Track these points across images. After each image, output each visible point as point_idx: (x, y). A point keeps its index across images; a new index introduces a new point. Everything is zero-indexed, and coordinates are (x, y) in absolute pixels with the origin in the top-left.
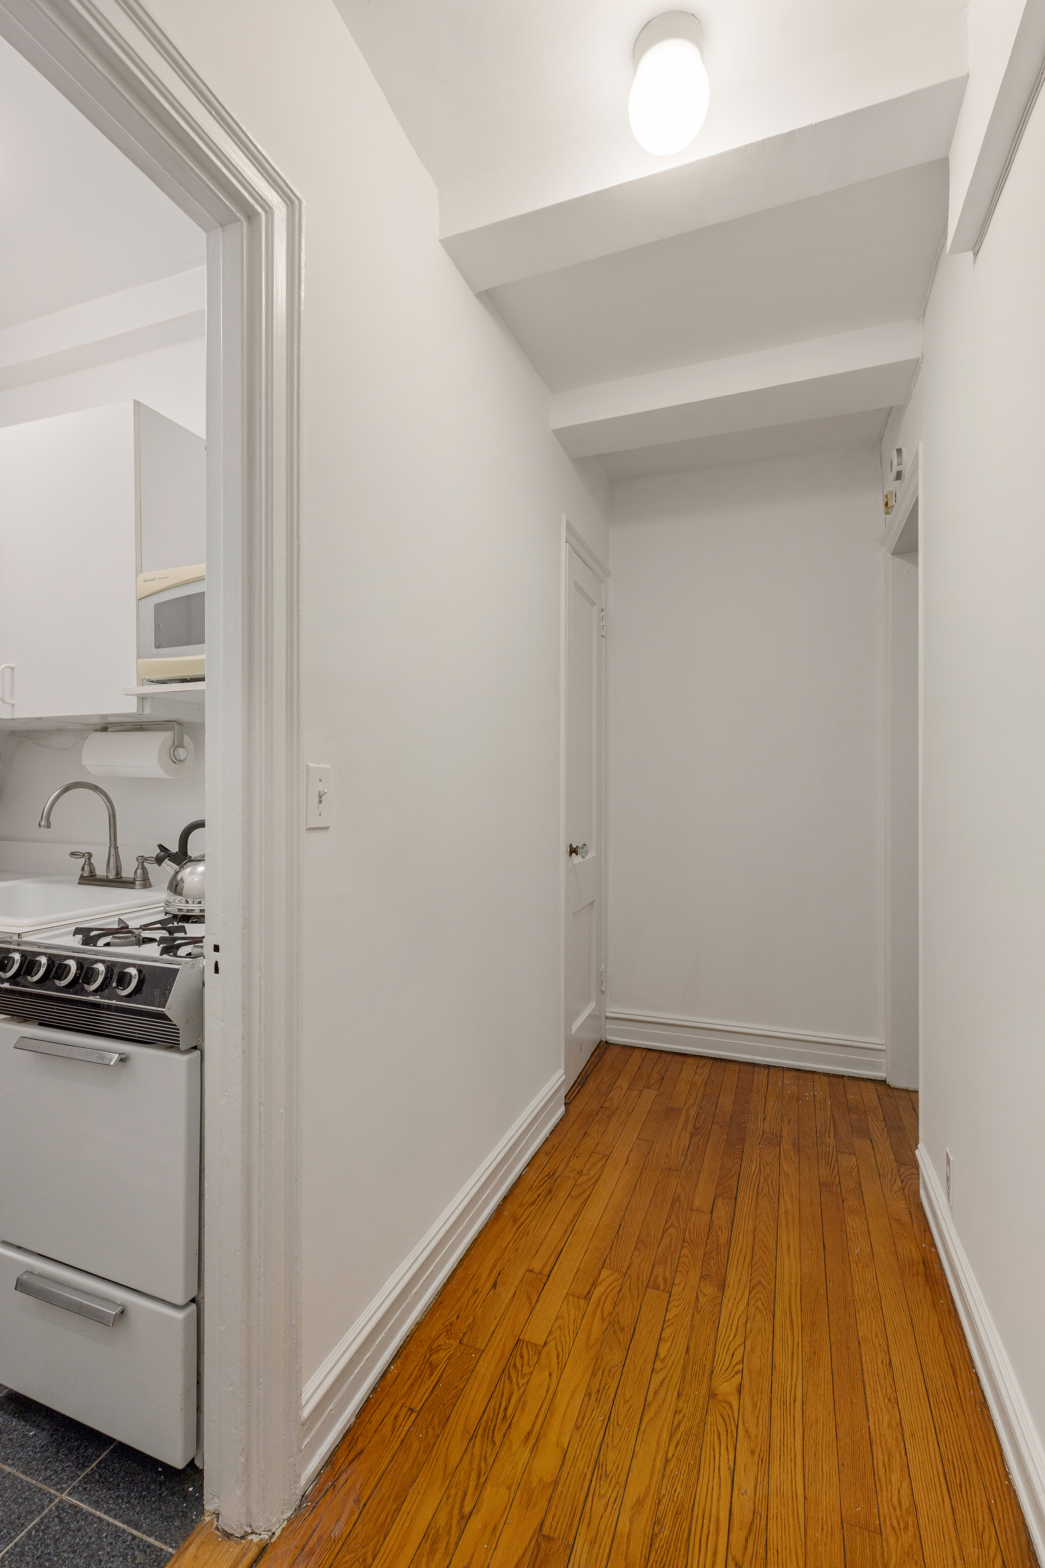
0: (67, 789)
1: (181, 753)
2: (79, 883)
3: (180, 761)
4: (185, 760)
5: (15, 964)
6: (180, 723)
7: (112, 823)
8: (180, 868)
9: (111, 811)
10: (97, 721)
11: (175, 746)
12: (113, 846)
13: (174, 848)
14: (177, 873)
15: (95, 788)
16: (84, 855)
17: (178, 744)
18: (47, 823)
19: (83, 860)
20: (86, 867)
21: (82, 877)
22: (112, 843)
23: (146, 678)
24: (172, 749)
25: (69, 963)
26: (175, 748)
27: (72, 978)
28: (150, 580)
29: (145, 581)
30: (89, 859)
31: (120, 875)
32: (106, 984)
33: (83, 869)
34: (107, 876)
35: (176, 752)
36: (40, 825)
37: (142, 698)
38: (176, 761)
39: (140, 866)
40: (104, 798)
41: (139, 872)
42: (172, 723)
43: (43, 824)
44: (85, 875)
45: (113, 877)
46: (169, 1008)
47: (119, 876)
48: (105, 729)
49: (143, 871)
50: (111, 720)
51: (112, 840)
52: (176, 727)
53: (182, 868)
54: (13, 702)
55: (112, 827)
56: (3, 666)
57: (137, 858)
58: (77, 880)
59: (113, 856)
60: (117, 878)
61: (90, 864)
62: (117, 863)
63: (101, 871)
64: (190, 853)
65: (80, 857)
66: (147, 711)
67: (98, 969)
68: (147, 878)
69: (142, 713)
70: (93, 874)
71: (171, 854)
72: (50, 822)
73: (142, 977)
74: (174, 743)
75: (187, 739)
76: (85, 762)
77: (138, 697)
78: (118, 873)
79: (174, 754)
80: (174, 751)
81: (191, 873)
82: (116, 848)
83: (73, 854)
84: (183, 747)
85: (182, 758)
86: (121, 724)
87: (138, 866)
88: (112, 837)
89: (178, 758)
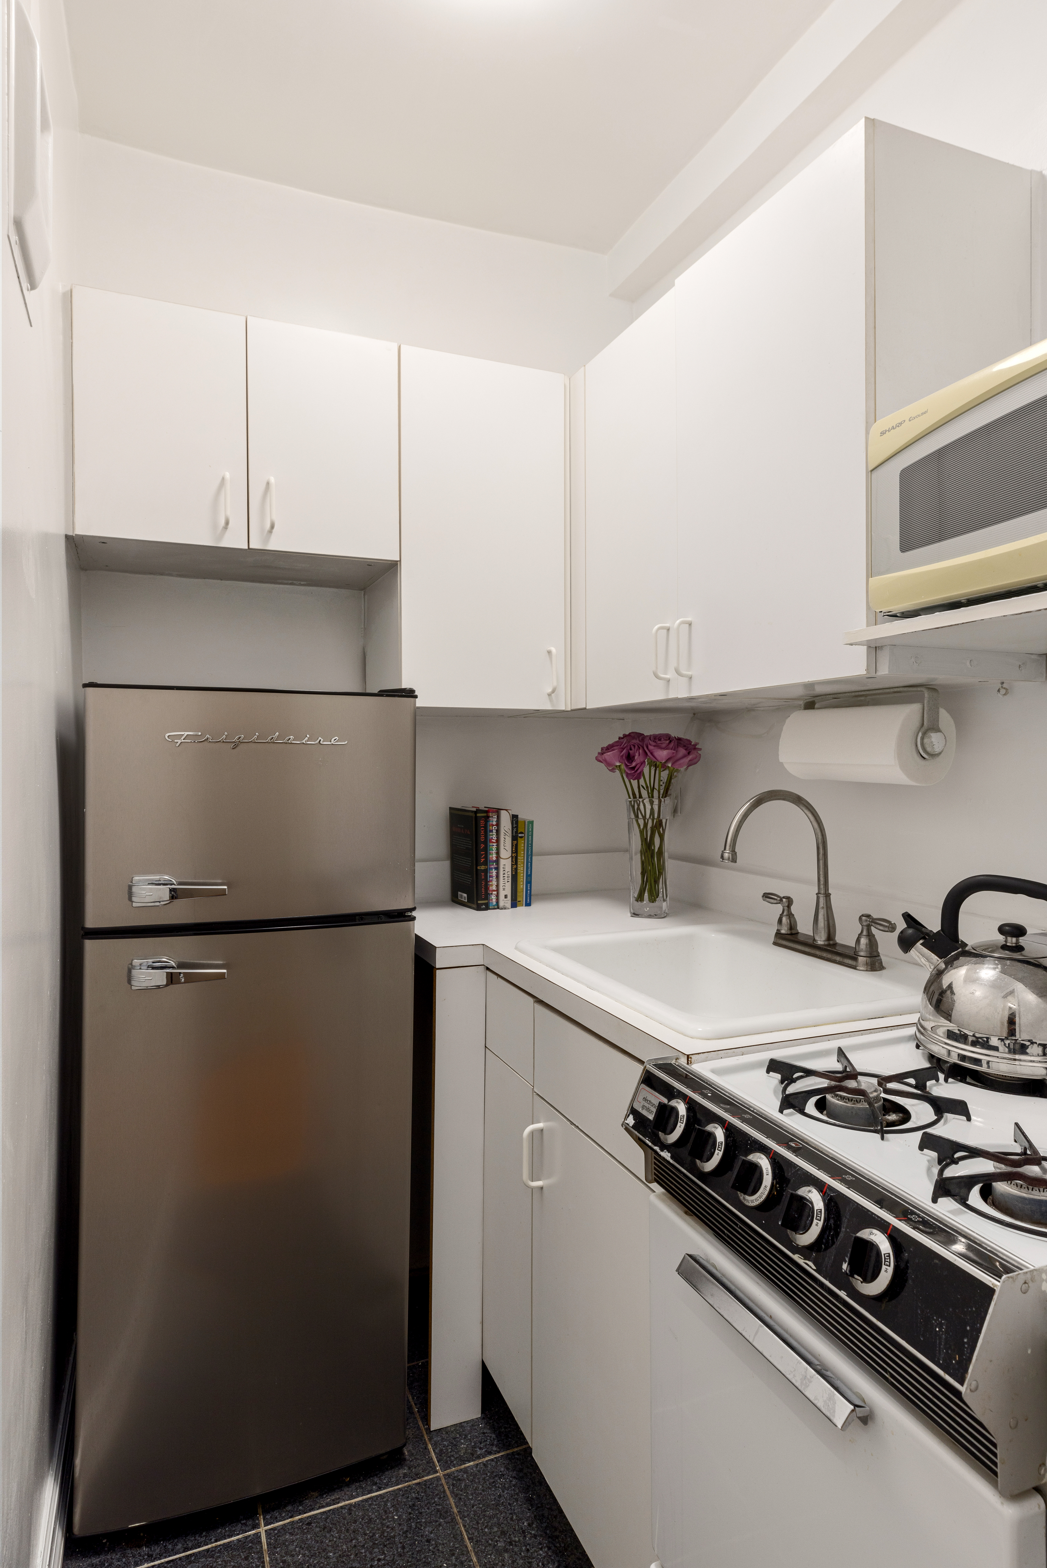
0: (759, 801)
1: (935, 741)
2: (775, 944)
3: (933, 755)
4: (940, 753)
5: (679, 1124)
6: (931, 688)
7: (821, 855)
8: (947, 964)
9: (820, 837)
10: (800, 692)
11: (923, 729)
12: (822, 891)
13: (933, 923)
14: (939, 974)
15: (798, 800)
16: (781, 900)
17: (929, 726)
18: (732, 855)
19: (779, 908)
20: (784, 919)
21: (778, 934)
22: (822, 887)
23: (884, 610)
24: (920, 735)
25: (759, 1161)
26: (924, 734)
27: (764, 1197)
28: (893, 428)
29: (883, 433)
30: (789, 907)
31: (833, 939)
32: (827, 1242)
33: (780, 921)
34: (814, 940)
35: (926, 741)
36: (722, 857)
37: (875, 648)
38: (926, 754)
39: (865, 933)
40: (810, 815)
41: (864, 941)
42: (919, 689)
43: (726, 855)
44: (783, 932)
45: (822, 943)
46: (973, 1387)
47: (831, 942)
48: (810, 705)
49: (870, 940)
50: (819, 690)
51: (822, 883)
52: (926, 695)
53: (950, 964)
54: (690, 673)
55: (821, 862)
56: (678, 622)
57: (860, 918)
58: (772, 939)
59: (823, 908)
60: (829, 945)
61: (790, 916)
62: (828, 920)
63: (805, 927)
64: (962, 936)
65: (775, 902)
66: (884, 670)
67: (812, 1203)
68: (875, 954)
69: (873, 675)
70: (794, 932)
71: (927, 934)
72: (736, 854)
73: (902, 1265)
74: (923, 724)
75: (944, 717)
76: (782, 759)
77: (869, 647)
78: (830, 936)
79: (922, 744)
80: (922, 739)
81: (970, 980)
82: (827, 896)
83: (767, 896)
84: (938, 730)
85: (937, 750)
86: (835, 695)
87: (862, 932)
88: (822, 879)
89: (929, 749)
